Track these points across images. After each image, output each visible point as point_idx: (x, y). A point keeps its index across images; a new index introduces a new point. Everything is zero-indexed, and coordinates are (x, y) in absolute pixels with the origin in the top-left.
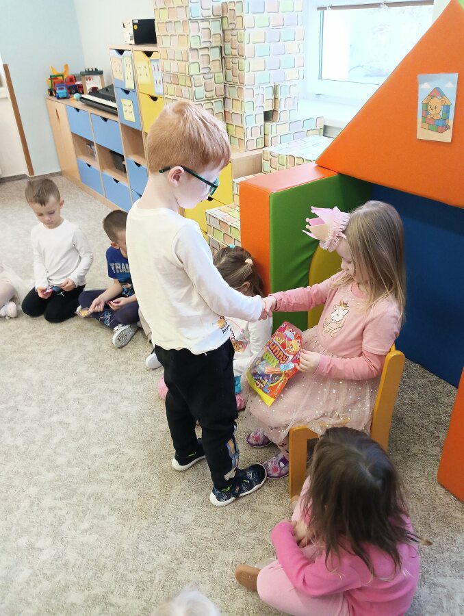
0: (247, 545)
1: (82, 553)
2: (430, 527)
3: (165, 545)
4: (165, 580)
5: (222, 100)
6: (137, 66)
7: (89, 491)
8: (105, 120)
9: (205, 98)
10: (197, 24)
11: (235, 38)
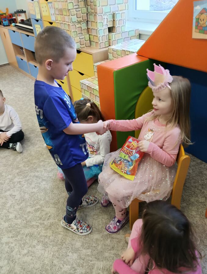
5: (86, 22)
7: (27, 232)
8: (28, 36)
9: (77, 22)
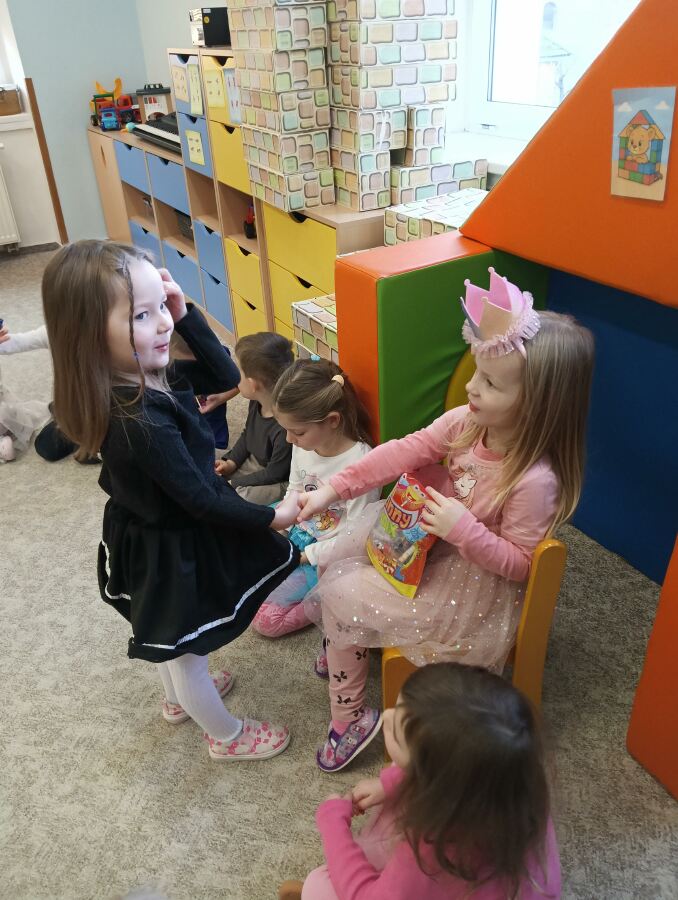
0: (309, 835)
1: (55, 833)
2: (606, 824)
3: (183, 827)
4: (175, 886)
5: (327, 131)
6: (206, 80)
7: (80, 735)
8: (166, 162)
9: (299, 129)
10: (285, 12)
11: (346, 35)
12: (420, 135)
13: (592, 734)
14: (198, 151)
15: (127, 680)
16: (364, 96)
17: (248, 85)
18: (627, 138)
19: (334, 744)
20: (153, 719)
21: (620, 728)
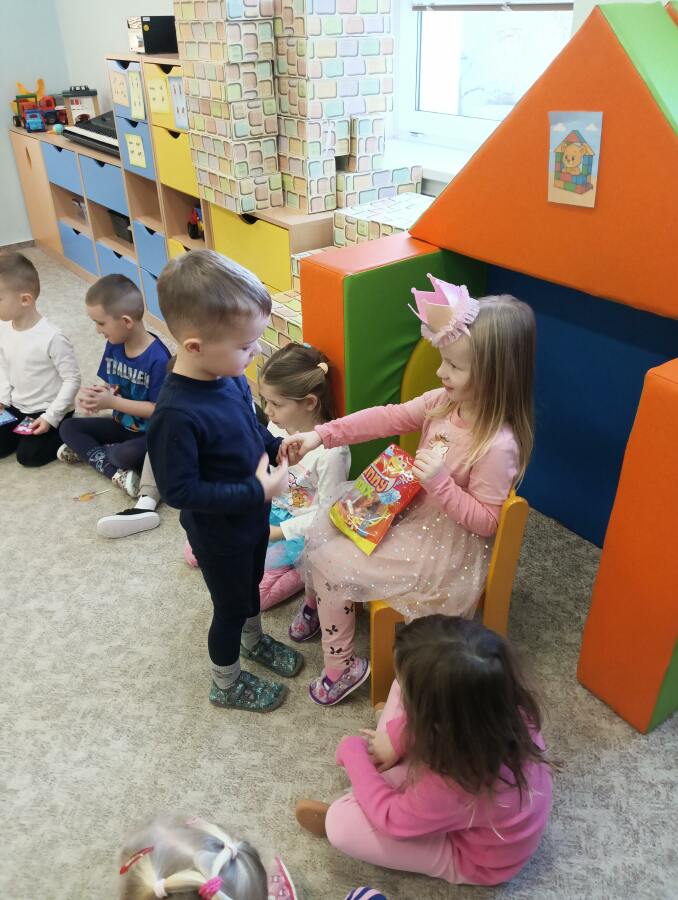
0: (312, 774)
1: (76, 793)
3: (196, 777)
5: (275, 138)
6: (149, 86)
7: (85, 706)
8: (102, 164)
9: (250, 136)
10: (237, 27)
11: (293, 50)
12: (362, 143)
13: (547, 671)
14: (140, 154)
15: (122, 655)
16: (311, 108)
17: (197, 93)
18: (562, 154)
19: (327, 687)
20: (154, 687)
21: (571, 664)
